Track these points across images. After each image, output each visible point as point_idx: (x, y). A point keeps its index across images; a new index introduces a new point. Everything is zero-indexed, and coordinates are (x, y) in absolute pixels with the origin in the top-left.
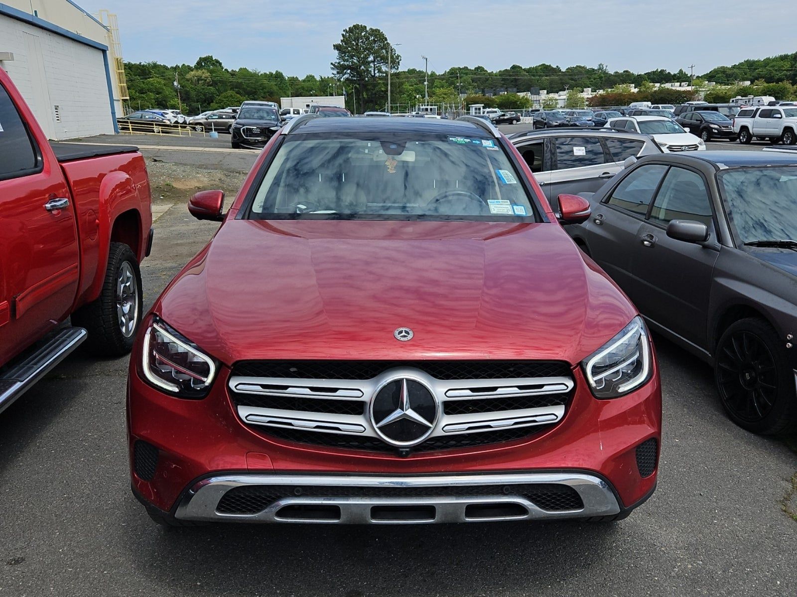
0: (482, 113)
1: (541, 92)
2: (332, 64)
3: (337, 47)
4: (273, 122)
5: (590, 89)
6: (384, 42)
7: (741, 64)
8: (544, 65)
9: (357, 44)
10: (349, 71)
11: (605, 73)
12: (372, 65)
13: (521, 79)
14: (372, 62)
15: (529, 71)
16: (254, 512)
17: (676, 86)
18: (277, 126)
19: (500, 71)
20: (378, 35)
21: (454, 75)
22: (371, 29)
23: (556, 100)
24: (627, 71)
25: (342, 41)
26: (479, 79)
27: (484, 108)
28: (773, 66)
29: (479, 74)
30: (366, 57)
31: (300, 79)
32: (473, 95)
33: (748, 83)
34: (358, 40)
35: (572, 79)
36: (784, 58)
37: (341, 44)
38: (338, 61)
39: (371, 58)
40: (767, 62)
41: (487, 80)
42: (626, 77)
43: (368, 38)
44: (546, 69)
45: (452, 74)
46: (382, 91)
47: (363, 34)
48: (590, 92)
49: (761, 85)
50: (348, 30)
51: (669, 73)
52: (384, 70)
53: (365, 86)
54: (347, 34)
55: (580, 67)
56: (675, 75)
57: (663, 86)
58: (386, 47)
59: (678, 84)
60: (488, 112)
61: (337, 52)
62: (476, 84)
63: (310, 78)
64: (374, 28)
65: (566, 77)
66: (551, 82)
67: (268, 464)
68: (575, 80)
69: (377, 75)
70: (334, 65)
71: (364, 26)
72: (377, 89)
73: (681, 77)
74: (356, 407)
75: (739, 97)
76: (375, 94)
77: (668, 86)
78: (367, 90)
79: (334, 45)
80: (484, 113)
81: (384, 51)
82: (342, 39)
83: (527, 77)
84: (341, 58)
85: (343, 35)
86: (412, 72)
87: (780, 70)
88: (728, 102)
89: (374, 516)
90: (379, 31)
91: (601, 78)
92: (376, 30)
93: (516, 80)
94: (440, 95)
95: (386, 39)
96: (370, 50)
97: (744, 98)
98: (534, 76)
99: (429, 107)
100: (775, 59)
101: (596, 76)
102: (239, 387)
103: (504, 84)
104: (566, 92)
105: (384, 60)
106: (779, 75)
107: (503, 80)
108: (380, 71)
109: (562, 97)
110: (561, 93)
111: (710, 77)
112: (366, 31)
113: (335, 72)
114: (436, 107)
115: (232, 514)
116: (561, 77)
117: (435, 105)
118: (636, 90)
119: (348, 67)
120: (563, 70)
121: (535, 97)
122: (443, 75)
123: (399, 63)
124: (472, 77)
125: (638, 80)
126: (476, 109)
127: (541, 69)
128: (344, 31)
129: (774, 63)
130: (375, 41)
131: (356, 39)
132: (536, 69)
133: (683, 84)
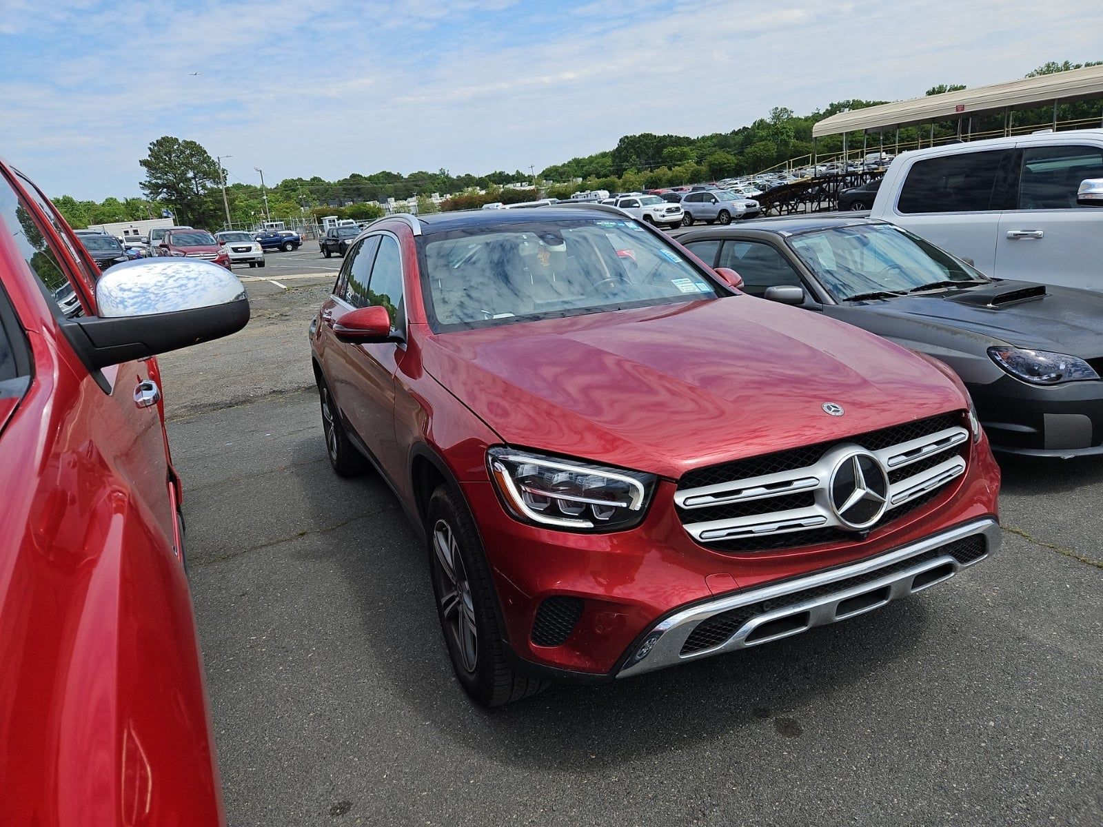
0: (337, 226)
1: (389, 199)
2: (141, 183)
3: (144, 163)
4: (115, 252)
5: (437, 194)
6: (203, 155)
7: (569, 162)
8: (383, 172)
9: (170, 159)
10: (165, 190)
11: (447, 177)
12: (193, 182)
13: (362, 188)
14: (193, 178)
15: (370, 178)
16: (717, 644)
17: (518, 186)
18: (122, 255)
19: (339, 181)
20: (195, 149)
21: (289, 188)
22: (184, 141)
23: (408, 207)
24: (469, 175)
25: (149, 156)
26: (318, 191)
27: (338, 219)
28: (598, 163)
29: (317, 185)
30: (184, 173)
31: (98, 203)
32: (320, 208)
33: (580, 180)
34: (171, 155)
35: (416, 186)
36: (604, 155)
37: (149, 159)
38: (148, 179)
39: (190, 174)
40: (591, 160)
41: (327, 190)
42: (469, 181)
43: (182, 152)
44: (388, 177)
45: (286, 186)
46: (211, 210)
47: (175, 147)
48: (438, 198)
49: (593, 180)
50: (155, 142)
51: (508, 174)
52: (209, 187)
53: (189, 206)
54: (156, 148)
55: (422, 173)
56: (513, 176)
57: (507, 186)
58: (207, 160)
59: (519, 184)
60: (343, 224)
61: (145, 169)
62: (315, 196)
63: (110, 202)
64: (188, 140)
65: (410, 183)
66: (396, 190)
67: (731, 585)
68: (420, 186)
69: (202, 192)
70: (144, 185)
71: (175, 138)
72: (204, 207)
73: (519, 178)
74: (807, 499)
75: (579, 193)
76: (203, 213)
77: (510, 186)
78: (192, 210)
79: (140, 161)
80: (339, 224)
81: (205, 165)
82: (150, 153)
83: (370, 186)
84: (152, 175)
85: (150, 149)
86: (238, 187)
87: (603, 166)
88: (570, 198)
89: (839, 612)
90: (195, 143)
91: (444, 182)
92: (192, 143)
93: (358, 189)
94: (281, 209)
95: (205, 152)
96: (188, 165)
97: (582, 193)
98: (376, 184)
99: (274, 223)
100: (597, 157)
101: (439, 181)
102: (689, 502)
103: (346, 194)
104: (414, 198)
105: (206, 175)
106: (604, 171)
107: (345, 189)
108: (204, 187)
109: (411, 204)
110: (409, 199)
111: (547, 175)
112: (179, 144)
113: (147, 192)
114: (283, 222)
115: (695, 652)
116: (404, 184)
117: (282, 221)
118: (483, 192)
119: (164, 186)
120: (405, 176)
121: (384, 206)
122: (275, 188)
123: (225, 177)
124: (309, 188)
125: (482, 183)
126: (330, 221)
127: (382, 177)
128: (151, 144)
129: (598, 160)
130: (192, 156)
131: (169, 153)
132: (376, 176)
133: (523, 184)
